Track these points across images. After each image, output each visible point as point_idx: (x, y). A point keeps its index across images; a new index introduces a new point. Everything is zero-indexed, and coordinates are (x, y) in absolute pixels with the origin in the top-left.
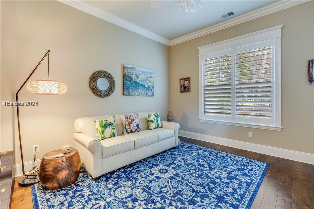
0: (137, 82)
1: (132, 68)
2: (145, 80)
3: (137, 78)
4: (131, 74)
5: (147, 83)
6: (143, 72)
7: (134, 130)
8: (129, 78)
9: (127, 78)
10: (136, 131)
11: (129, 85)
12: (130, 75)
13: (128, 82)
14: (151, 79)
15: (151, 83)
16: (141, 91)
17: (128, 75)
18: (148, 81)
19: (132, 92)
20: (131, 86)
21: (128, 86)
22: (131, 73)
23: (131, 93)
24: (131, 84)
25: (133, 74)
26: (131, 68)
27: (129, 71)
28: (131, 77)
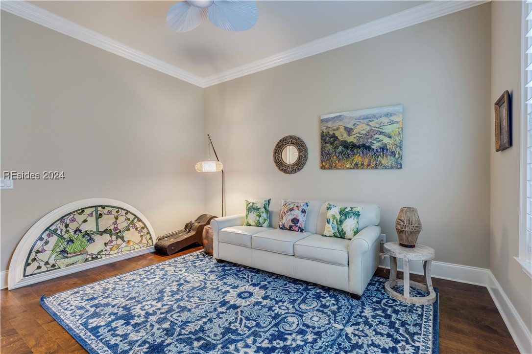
0: (349, 141)
1: (337, 117)
2: (371, 133)
3: (349, 135)
4: (334, 130)
5: (376, 139)
6: (363, 119)
7: (287, 226)
8: (330, 138)
9: (325, 139)
10: (290, 228)
11: (330, 151)
12: (331, 133)
13: (328, 145)
14: (387, 129)
15: (390, 137)
16: (360, 159)
17: (329, 133)
18: (381, 133)
19: (337, 162)
20: (335, 151)
21: (328, 152)
22: (335, 128)
23: (336, 164)
24: (335, 148)
25: (338, 129)
26: (334, 118)
27: (329, 126)
28: (334, 136)
